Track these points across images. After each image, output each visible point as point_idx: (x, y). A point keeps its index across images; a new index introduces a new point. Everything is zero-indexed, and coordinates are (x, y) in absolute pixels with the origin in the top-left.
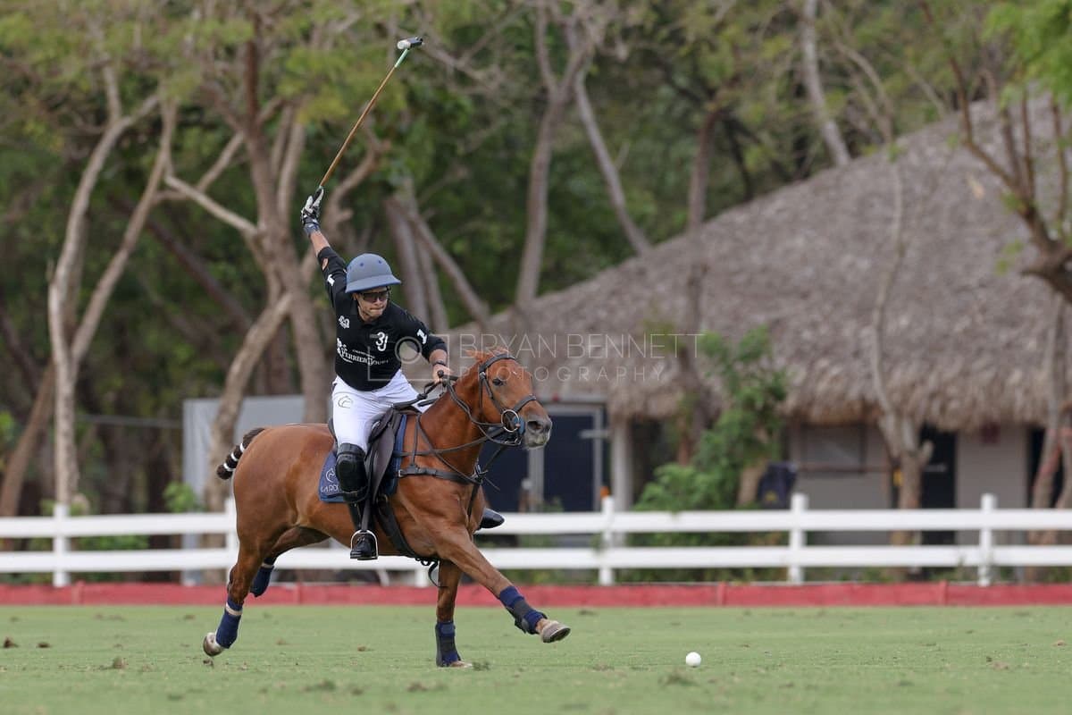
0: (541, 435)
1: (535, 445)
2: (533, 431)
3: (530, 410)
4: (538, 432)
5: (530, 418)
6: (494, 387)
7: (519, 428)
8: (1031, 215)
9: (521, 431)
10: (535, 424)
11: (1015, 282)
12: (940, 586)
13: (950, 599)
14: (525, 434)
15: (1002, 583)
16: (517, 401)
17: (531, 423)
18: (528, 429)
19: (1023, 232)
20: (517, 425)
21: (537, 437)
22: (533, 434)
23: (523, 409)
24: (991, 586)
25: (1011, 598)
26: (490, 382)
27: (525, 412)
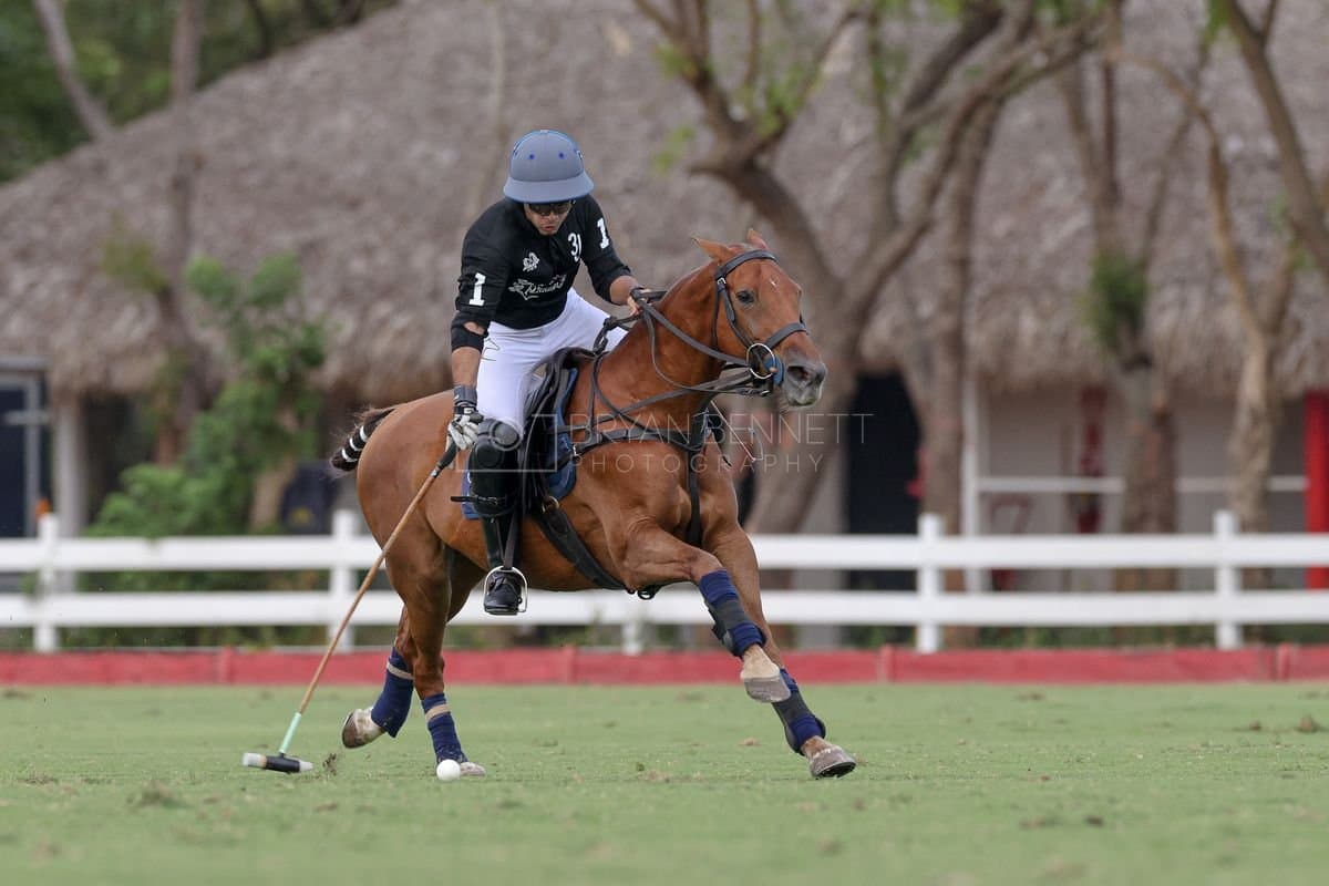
0: (808, 390)
1: (796, 404)
2: (796, 382)
3: (794, 347)
4: (804, 384)
5: (792, 360)
6: (737, 303)
7: (775, 374)
8: (703, 82)
9: (777, 380)
10: (799, 372)
11: (680, 185)
12: (565, 654)
13: (580, 673)
14: (783, 386)
15: (660, 649)
16: (775, 330)
17: (792, 369)
18: (789, 378)
19: (691, 107)
20: (772, 369)
21: (801, 392)
22: (794, 386)
23: (783, 345)
24: (644, 655)
25: (675, 674)
26: (733, 294)
27: (787, 349)
